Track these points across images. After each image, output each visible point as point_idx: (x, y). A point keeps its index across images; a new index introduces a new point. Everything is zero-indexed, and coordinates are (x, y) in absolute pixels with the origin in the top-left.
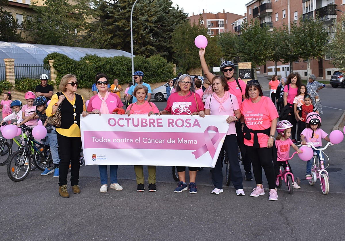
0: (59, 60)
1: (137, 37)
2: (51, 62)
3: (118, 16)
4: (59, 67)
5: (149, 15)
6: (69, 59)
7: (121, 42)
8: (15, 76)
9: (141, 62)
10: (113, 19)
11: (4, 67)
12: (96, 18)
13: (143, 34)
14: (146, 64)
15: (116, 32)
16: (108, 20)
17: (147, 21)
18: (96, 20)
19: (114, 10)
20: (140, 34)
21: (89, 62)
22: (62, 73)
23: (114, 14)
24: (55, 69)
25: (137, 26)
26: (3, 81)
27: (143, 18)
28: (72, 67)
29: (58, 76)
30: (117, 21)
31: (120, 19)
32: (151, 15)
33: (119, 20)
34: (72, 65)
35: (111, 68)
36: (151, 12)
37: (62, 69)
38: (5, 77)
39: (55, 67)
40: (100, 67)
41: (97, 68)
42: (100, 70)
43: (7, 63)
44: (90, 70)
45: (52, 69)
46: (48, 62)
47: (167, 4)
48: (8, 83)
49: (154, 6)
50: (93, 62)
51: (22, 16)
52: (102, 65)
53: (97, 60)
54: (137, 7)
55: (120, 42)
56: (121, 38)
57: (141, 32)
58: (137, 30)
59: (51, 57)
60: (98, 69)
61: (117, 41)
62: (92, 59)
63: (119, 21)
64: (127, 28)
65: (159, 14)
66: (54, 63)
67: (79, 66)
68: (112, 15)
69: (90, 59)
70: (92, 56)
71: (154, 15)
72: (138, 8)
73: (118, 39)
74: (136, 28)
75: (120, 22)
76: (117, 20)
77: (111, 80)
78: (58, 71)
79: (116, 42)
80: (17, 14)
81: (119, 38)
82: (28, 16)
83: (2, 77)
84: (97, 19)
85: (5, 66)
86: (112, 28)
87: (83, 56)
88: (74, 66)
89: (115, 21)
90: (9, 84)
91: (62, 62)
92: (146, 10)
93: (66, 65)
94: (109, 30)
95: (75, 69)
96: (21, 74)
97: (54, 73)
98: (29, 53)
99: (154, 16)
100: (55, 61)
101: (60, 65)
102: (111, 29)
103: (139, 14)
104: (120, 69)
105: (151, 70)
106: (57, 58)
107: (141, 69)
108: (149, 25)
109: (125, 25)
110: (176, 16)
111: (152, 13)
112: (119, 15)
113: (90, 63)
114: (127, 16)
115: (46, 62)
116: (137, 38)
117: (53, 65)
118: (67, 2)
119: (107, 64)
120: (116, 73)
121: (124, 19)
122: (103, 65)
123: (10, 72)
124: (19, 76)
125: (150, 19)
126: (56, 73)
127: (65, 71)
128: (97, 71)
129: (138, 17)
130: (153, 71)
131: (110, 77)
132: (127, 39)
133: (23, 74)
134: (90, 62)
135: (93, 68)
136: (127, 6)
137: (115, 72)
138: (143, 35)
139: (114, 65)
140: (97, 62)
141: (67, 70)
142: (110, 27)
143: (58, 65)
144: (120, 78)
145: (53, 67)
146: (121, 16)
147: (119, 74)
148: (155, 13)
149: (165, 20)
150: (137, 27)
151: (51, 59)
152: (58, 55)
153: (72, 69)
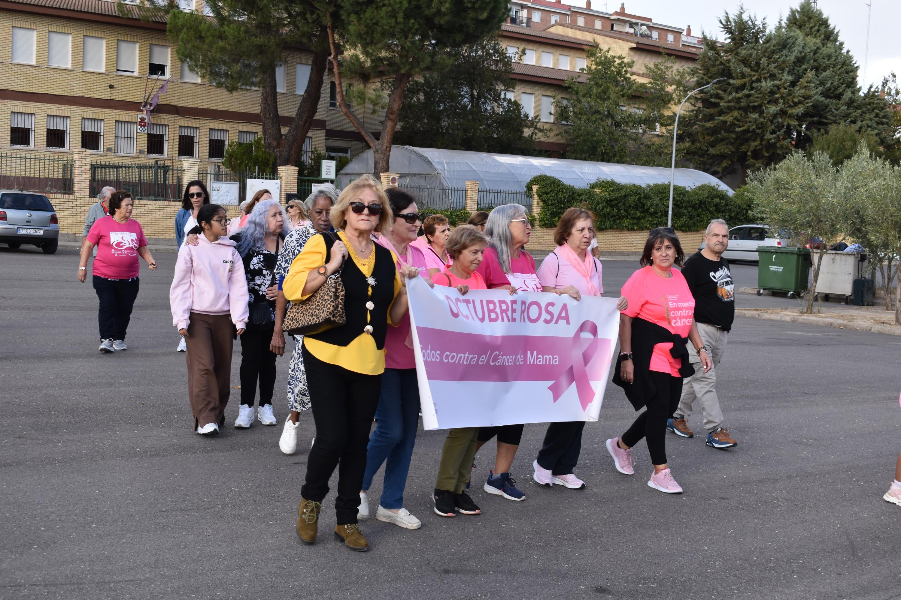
0: (546, 187)
1: (761, 144)
2: (535, 188)
3: (725, 104)
4: (544, 196)
5: (791, 103)
6: (563, 184)
7: (729, 152)
8: (478, 204)
9: (705, 196)
10: (718, 109)
11: (464, 192)
12: (692, 105)
13: (770, 139)
14: (717, 200)
15: (720, 133)
16: (707, 110)
17: (783, 113)
18: (691, 108)
19: (720, 92)
20: (765, 139)
21: (600, 191)
22: (548, 205)
23: (721, 98)
24: (540, 199)
25: (762, 123)
26: (461, 210)
27: (773, 109)
28: (565, 197)
29: (542, 208)
30: (725, 113)
31: (730, 109)
32: (793, 102)
33: (726, 111)
34: (565, 195)
35: (640, 202)
36: (794, 97)
37: (549, 199)
38: (463, 204)
39: (540, 196)
40: (616, 199)
41: (611, 200)
42: (616, 204)
43: (469, 187)
44: (598, 204)
45: (536, 199)
46: (532, 187)
47: (840, 79)
48: (467, 213)
49: (803, 86)
50: (607, 191)
51: (552, 100)
52: (621, 197)
53: (612, 189)
54: (762, 89)
55: (727, 153)
56: (731, 145)
57: (768, 136)
58: (758, 131)
59: (535, 181)
60: (613, 203)
61: (722, 150)
62: (605, 187)
63: (728, 113)
64: (740, 127)
65: (811, 102)
66: (537, 190)
67: (579, 196)
68: (717, 101)
69: (603, 187)
70: (608, 182)
71: (800, 102)
72: (766, 90)
73: (725, 147)
74: (759, 128)
75: (730, 115)
76: (724, 110)
77: (640, 221)
78: (544, 201)
79: (718, 153)
80: (543, 95)
81: (727, 144)
82: (562, 98)
83: (461, 205)
84: (695, 106)
85: (466, 191)
86: (712, 126)
87: (593, 180)
88: (569, 196)
89: (721, 113)
90: (468, 215)
91: (549, 190)
92: (783, 93)
93: (556, 194)
94: (707, 129)
95: (573, 199)
96: (487, 202)
97: (538, 204)
98: (513, 173)
99: (800, 106)
100: (539, 188)
101: (547, 193)
102: (710, 127)
103: (766, 102)
104: (657, 205)
105: (730, 210)
106: (543, 183)
107: (706, 207)
108: (785, 123)
109: (738, 121)
110: (855, 104)
111: (796, 100)
112: (729, 101)
113: (601, 193)
114: (742, 104)
115: (529, 188)
116: (759, 147)
117: (537, 193)
118: (630, 77)
119: (632, 196)
120: (650, 211)
121: (739, 109)
122: (625, 196)
123: (471, 199)
124: (485, 205)
125: (790, 111)
126: (541, 203)
127: (553, 202)
128: (612, 206)
129: (764, 108)
130: (733, 211)
131: (636, 216)
132: (743, 147)
133: (490, 202)
134: (603, 191)
135: (604, 200)
136: (747, 85)
137: (648, 209)
138: (771, 142)
139: (647, 197)
140: (613, 191)
141: (556, 201)
142: (708, 125)
143: (544, 193)
144: (656, 219)
145: (536, 195)
146: (732, 104)
147: (655, 213)
148: (803, 99)
149: (829, 112)
150: (760, 126)
151: (535, 184)
152: (546, 179)
153: (564, 200)
